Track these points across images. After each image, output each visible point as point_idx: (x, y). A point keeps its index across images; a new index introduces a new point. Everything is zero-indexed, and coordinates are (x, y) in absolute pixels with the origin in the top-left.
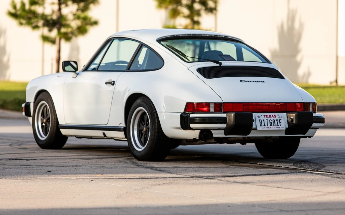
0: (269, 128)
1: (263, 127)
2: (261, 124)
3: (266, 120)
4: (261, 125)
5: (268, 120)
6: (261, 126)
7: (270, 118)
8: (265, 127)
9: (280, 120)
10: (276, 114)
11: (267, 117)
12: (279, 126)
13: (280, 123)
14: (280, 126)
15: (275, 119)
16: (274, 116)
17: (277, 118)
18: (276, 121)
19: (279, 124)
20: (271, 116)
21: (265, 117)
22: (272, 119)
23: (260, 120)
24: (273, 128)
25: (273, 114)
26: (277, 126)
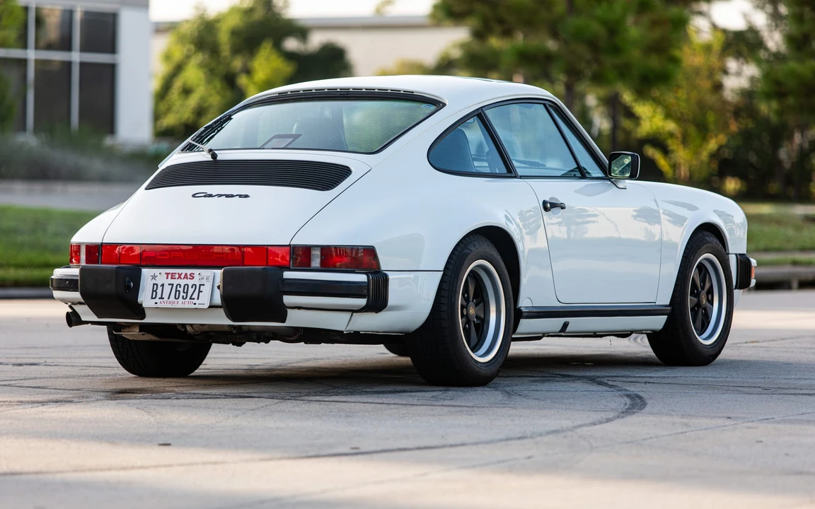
0: (170, 302)
1: (157, 300)
2: (154, 293)
3: (169, 284)
4: (154, 296)
5: (172, 285)
6: (152, 298)
7: (179, 281)
8: (162, 300)
9: (200, 285)
10: (196, 272)
11: (172, 278)
12: (196, 298)
13: (200, 291)
14: (198, 299)
15: (190, 282)
16: (189, 277)
17: (196, 281)
18: (192, 287)
19: (195, 296)
20: (182, 276)
21: (167, 278)
22: (183, 282)
23: (154, 284)
24: (180, 304)
25: (189, 271)
26: (191, 298)
